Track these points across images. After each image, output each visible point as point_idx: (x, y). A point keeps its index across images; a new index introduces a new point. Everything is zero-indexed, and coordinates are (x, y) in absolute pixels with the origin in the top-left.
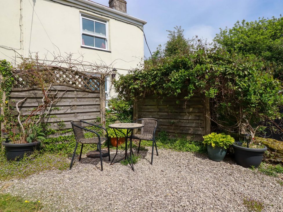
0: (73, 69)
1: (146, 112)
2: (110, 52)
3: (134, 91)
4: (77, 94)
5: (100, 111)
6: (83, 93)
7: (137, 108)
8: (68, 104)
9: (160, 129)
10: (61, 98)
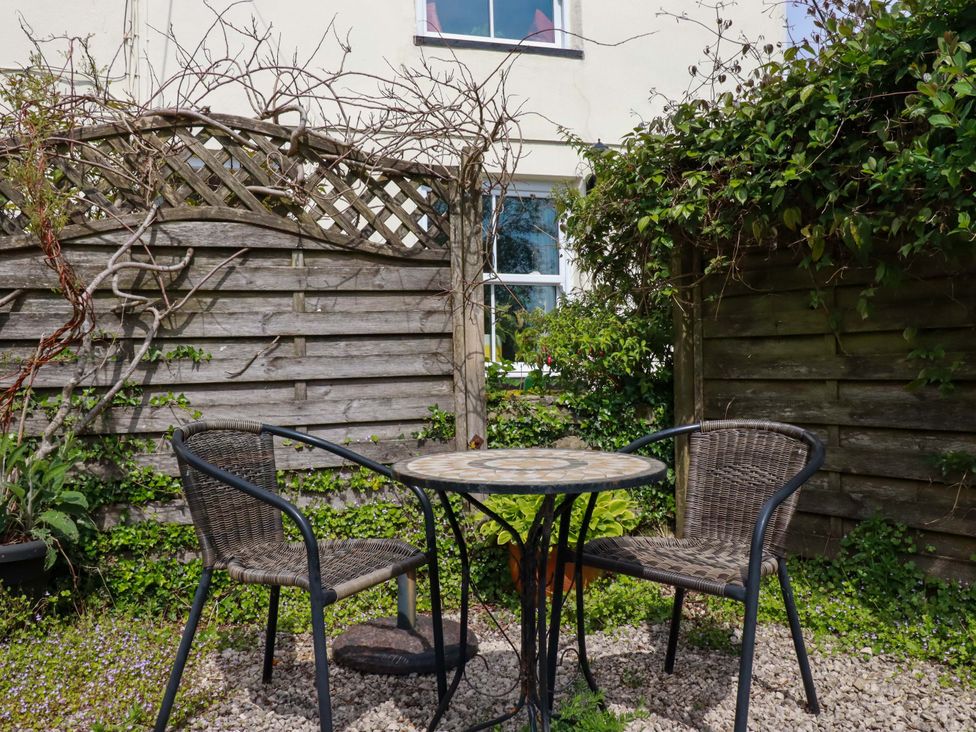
0: (288, 120)
1: (756, 386)
2: (577, 54)
3: (670, 244)
4: (310, 273)
5: (449, 377)
6: (346, 266)
7: (698, 360)
8: (256, 331)
9: (854, 501)
10: (216, 293)
